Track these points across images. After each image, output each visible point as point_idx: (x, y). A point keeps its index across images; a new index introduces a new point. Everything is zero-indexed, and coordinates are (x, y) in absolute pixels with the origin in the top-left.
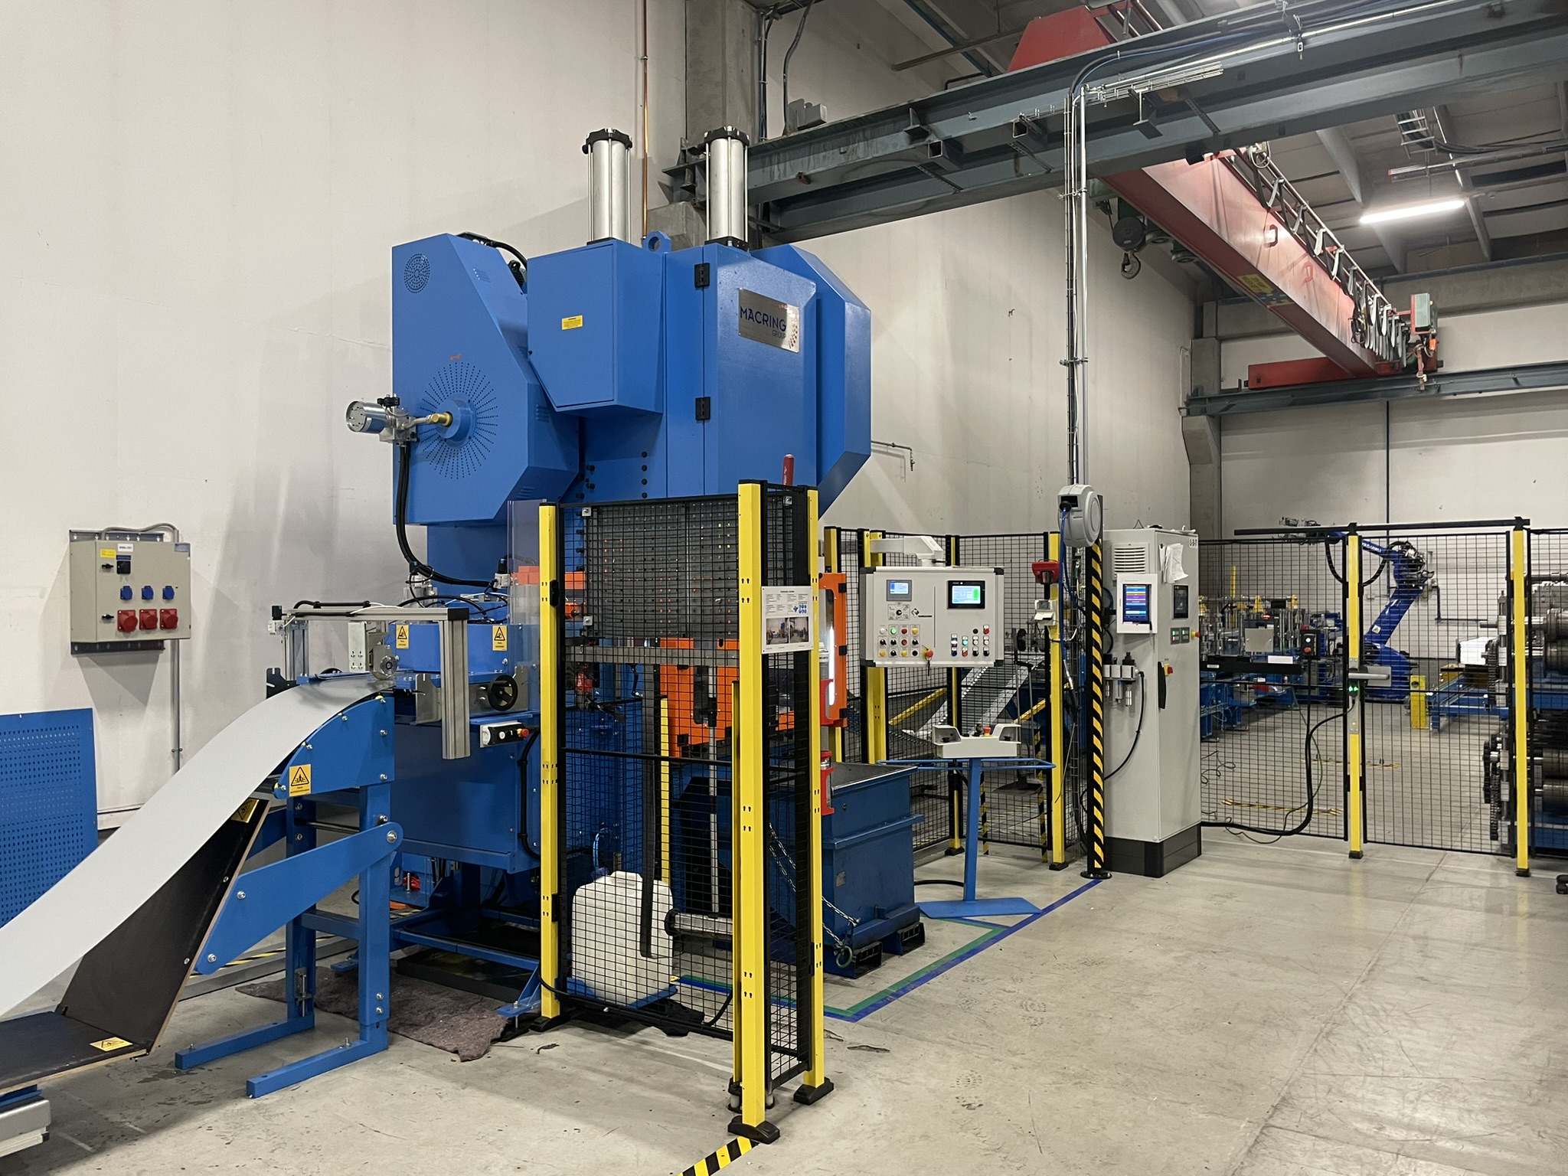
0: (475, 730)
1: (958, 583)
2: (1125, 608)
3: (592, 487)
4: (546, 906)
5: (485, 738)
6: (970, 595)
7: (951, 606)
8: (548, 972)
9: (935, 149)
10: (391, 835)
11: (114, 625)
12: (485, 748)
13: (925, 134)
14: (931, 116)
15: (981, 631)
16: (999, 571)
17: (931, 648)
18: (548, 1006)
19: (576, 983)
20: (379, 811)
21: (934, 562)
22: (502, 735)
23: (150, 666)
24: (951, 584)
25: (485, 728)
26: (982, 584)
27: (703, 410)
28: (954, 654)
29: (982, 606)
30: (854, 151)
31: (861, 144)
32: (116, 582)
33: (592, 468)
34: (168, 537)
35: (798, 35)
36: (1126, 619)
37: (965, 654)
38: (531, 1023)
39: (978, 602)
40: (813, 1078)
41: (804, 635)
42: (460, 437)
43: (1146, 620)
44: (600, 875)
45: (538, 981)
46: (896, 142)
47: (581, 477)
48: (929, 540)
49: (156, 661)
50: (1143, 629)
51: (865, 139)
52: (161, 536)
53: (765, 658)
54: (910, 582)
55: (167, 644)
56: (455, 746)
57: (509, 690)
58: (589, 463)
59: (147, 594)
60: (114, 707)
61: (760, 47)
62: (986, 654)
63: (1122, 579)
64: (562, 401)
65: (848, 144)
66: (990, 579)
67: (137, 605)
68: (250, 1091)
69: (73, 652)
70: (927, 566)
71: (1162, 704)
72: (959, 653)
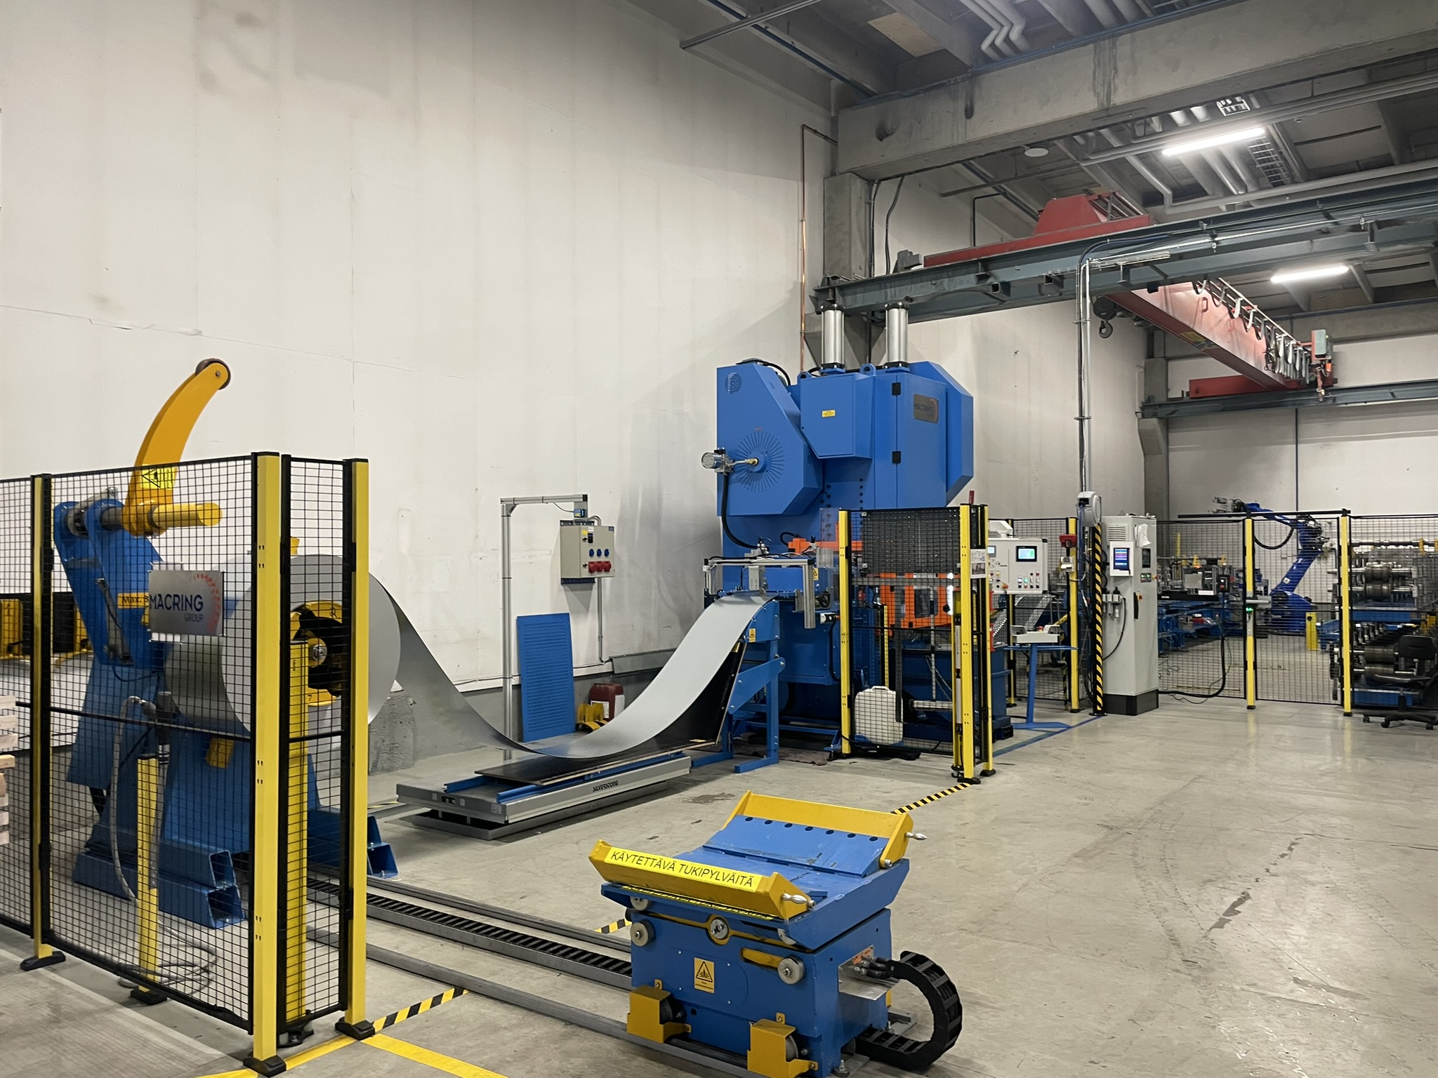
0: (818, 616)
1: (1022, 547)
2: (1115, 561)
3: (829, 496)
4: (844, 701)
5: (823, 619)
6: (1029, 554)
7: (1018, 560)
8: (845, 732)
9: (995, 288)
10: (782, 663)
11: (587, 569)
12: (823, 624)
13: (986, 277)
14: (991, 266)
15: (1035, 574)
16: (1044, 541)
17: (1007, 584)
18: (846, 748)
19: (859, 737)
20: (774, 651)
21: (1008, 535)
22: (830, 618)
23: (589, 592)
24: (1018, 548)
25: (822, 615)
26: (1035, 548)
27: (897, 457)
28: (1020, 587)
29: (1035, 560)
30: (941, 283)
31: (946, 280)
32: (586, 547)
33: (829, 487)
34: (596, 524)
35: (896, 199)
36: (1115, 567)
37: (1026, 587)
38: (838, 755)
39: (1033, 558)
40: (988, 766)
41: (983, 571)
42: (761, 471)
43: (1127, 568)
44: (867, 688)
45: (840, 735)
46: (968, 281)
47: (823, 491)
48: (1004, 523)
49: (591, 589)
50: (1125, 573)
51: (948, 277)
52: (593, 522)
53: (972, 580)
54: (995, 547)
55: (596, 580)
56: (809, 623)
57: (826, 598)
58: (827, 484)
59: (599, 553)
60: (577, 613)
61: (870, 205)
62: (1038, 587)
63: (1113, 545)
64: (821, 453)
65: (937, 279)
66: (1039, 545)
67: (595, 559)
68: (737, 770)
69: (562, 584)
70: (1004, 538)
71: (1136, 616)
72: (1023, 586)
